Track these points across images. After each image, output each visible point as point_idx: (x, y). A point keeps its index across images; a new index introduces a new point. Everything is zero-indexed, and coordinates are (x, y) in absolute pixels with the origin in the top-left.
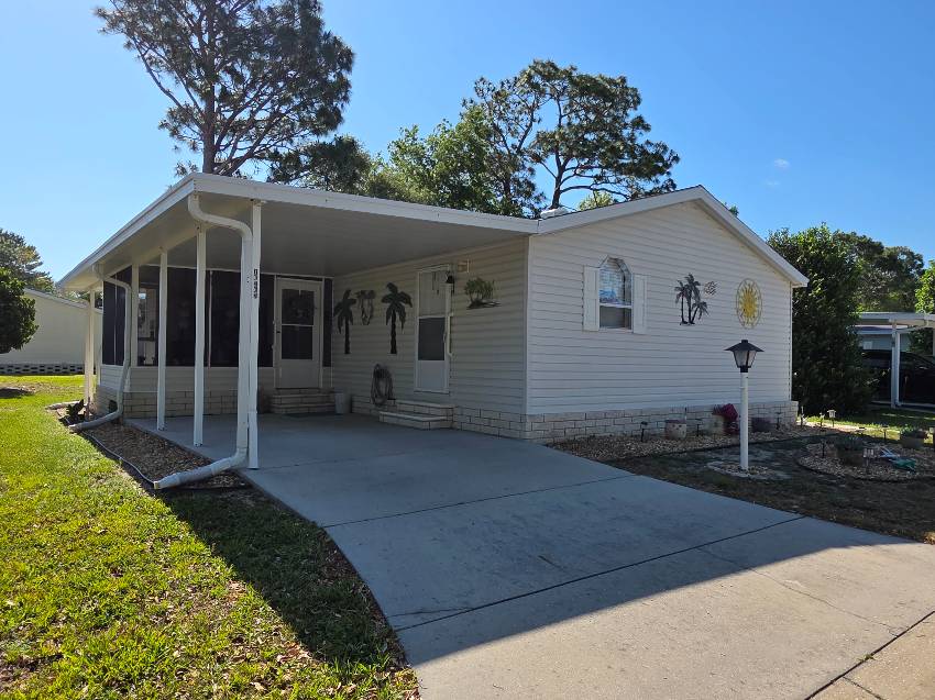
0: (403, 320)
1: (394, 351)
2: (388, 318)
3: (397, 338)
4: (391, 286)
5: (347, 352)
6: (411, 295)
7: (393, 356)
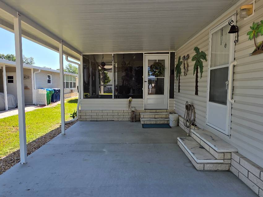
0: (202, 72)
1: (197, 93)
2: (194, 71)
3: (199, 84)
4: (197, 49)
5: (179, 92)
6: (206, 53)
7: (196, 97)
